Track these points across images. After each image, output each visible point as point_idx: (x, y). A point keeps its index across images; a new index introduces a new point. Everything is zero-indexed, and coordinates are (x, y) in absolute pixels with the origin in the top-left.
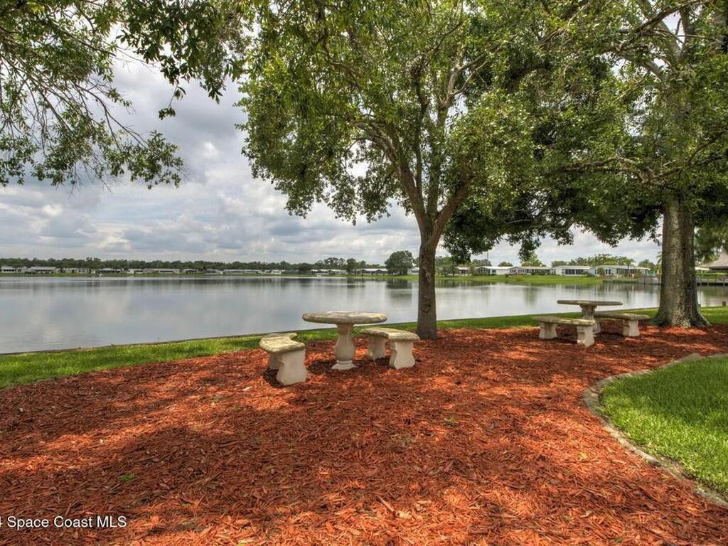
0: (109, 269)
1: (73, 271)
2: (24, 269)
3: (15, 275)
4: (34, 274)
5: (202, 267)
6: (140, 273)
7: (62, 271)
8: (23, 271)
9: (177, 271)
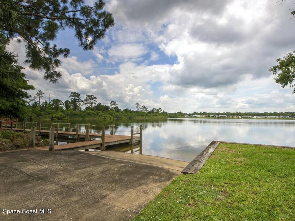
0: (246, 116)
1: (233, 117)
2: (217, 116)
3: (214, 118)
4: (220, 118)
5: (291, 115)
6: (259, 118)
7: (228, 117)
8: (216, 117)
9: (277, 117)
